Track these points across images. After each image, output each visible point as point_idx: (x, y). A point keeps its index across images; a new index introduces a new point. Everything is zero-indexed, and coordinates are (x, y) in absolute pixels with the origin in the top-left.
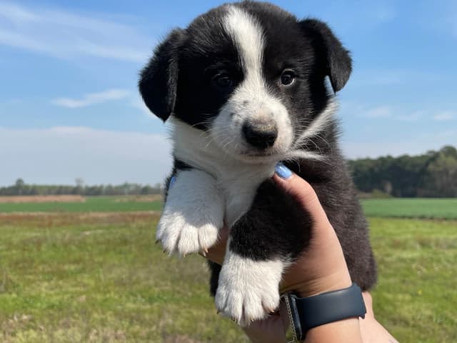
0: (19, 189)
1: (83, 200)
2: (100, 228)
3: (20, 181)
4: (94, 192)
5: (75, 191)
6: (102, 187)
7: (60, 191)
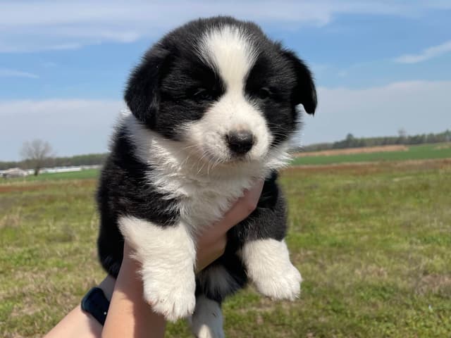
0: (350, 143)
1: (406, 149)
2: (409, 175)
3: (350, 136)
4: (416, 141)
5: (398, 141)
6: (423, 136)
7: (386, 142)
